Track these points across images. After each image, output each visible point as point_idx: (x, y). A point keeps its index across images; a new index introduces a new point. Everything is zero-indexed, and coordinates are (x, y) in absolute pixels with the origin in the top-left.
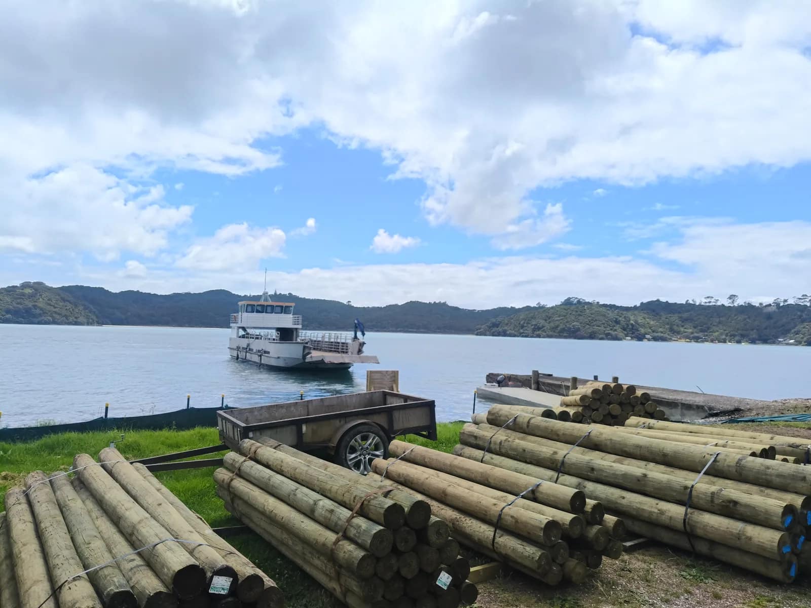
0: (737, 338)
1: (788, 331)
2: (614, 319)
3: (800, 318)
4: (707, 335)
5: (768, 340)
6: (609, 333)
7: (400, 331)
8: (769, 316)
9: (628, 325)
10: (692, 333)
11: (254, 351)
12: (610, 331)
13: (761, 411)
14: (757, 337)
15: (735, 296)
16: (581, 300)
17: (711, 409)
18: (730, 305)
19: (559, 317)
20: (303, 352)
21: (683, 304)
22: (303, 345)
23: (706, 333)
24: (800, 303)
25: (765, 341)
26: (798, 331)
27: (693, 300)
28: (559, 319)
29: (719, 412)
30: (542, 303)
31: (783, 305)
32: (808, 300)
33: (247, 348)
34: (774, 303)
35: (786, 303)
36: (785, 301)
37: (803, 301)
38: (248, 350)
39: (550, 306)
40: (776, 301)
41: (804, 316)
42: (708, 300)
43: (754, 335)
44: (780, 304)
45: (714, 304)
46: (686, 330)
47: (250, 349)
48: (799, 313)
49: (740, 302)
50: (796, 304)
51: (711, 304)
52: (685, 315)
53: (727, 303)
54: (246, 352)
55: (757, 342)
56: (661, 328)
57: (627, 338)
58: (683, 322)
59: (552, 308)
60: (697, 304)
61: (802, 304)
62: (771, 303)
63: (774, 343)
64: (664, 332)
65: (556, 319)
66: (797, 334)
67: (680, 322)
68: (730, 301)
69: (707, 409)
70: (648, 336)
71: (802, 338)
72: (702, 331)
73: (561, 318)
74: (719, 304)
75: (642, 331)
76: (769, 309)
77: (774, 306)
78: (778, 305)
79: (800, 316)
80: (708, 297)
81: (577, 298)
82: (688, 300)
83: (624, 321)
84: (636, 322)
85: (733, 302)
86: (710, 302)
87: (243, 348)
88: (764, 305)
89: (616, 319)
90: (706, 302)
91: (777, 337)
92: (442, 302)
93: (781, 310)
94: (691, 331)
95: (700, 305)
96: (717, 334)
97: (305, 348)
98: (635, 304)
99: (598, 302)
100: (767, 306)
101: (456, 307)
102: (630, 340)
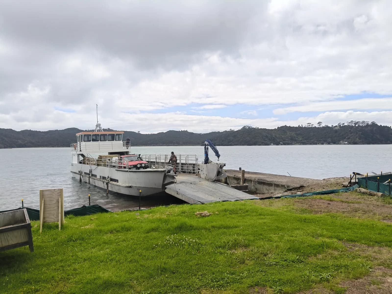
0: (322, 142)
1: (345, 138)
2: (265, 135)
3: (350, 132)
4: (308, 141)
5: (336, 142)
6: (263, 142)
7: (165, 145)
8: (336, 131)
9: (272, 138)
10: (301, 140)
11: (98, 177)
12: (263, 141)
13: (313, 187)
14: (331, 141)
15: (321, 122)
16: (250, 127)
17: (288, 187)
18: (318, 127)
19: (240, 135)
20: (164, 181)
21: (297, 127)
22: (163, 174)
23: (308, 140)
24: (350, 125)
25: (334, 143)
26: (349, 138)
27: (302, 125)
28: (240, 136)
29: (292, 188)
30: (232, 129)
31: (343, 126)
32: (353, 123)
33: (89, 174)
34: (338, 125)
35: (344, 125)
36: (343, 124)
37: (351, 124)
38: (91, 175)
39: (236, 131)
40: (339, 124)
41: (352, 131)
42: (308, 125)
43: (329, 140)
44: (341, 125)
45: (311, 126)
46: (298, 139)
47: (92, 175)
48: (350, 129)
49: (323, 125)
50: (348, 125)
51: (310, 127)
52: (298, 132)
53: (317, 126)
54: (89, 177)
55: (331, 143)
56: (287, 138)
57: (272, 144)
58: (297, 135)
59: (237, 131)
60: (304, 127)
61: (351, 125)
62: (337, 125)
63: (338, 144)
64: (289, 141)
65: (238, 136)
66: (349, 139)
67: (296, 136)
68: (318, 125)
69: (286, 186)
70: (281, 143)
71: (351, 141)
72: (306, 139)
73: (241, 136)
74: (313, 126)
75: (278, 140)
76: (336, 128)
77: (338, 126)
78: (340, 126)
79: (350, 131)
80: (308, 123)
81: (248, 126)
82: (299, 125)
83: (270, 136)
84: (276, 136)
85: (320, 125)
86: (309, 126)
87: (85, 173)
88: (334, 126)
89: (266, 135)
90: (308, 126)
91: (340, 141)
92: (185, 130)
93: (341, 128)
94: (301, 139)
95: (305, 127)
96: (312, 140)
97: (165, 177)
98: (275, 128)
99: (258, 128)
100: (335, 127)
101: (192, 133)
102: (273, 145)
